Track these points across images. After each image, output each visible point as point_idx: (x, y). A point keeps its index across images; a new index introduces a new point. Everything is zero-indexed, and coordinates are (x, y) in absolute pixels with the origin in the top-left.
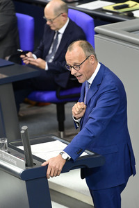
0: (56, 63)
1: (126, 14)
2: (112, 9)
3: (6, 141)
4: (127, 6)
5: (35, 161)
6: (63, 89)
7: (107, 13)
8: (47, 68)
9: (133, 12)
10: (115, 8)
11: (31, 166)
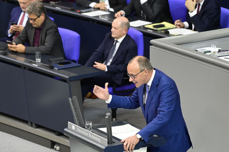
0: (113, 66)
1: (163, 32)
2: (152, 28)
3: (91, 124)
4: (163, 26)
5: (114, 140)
6: (118, 86)
7: (149, 30)
8: (106, 70)
9: (169, 30)
10: (154, 27)
11: (111, 143)
